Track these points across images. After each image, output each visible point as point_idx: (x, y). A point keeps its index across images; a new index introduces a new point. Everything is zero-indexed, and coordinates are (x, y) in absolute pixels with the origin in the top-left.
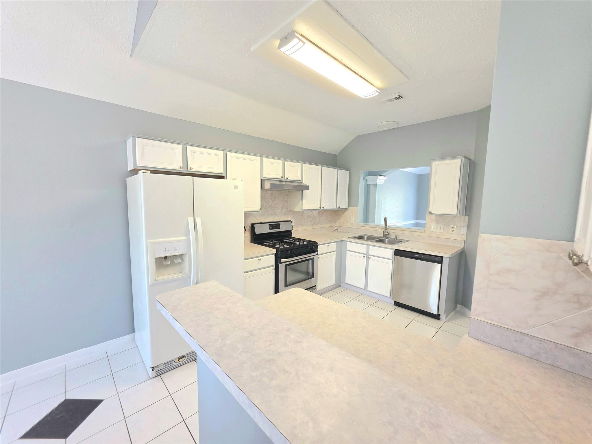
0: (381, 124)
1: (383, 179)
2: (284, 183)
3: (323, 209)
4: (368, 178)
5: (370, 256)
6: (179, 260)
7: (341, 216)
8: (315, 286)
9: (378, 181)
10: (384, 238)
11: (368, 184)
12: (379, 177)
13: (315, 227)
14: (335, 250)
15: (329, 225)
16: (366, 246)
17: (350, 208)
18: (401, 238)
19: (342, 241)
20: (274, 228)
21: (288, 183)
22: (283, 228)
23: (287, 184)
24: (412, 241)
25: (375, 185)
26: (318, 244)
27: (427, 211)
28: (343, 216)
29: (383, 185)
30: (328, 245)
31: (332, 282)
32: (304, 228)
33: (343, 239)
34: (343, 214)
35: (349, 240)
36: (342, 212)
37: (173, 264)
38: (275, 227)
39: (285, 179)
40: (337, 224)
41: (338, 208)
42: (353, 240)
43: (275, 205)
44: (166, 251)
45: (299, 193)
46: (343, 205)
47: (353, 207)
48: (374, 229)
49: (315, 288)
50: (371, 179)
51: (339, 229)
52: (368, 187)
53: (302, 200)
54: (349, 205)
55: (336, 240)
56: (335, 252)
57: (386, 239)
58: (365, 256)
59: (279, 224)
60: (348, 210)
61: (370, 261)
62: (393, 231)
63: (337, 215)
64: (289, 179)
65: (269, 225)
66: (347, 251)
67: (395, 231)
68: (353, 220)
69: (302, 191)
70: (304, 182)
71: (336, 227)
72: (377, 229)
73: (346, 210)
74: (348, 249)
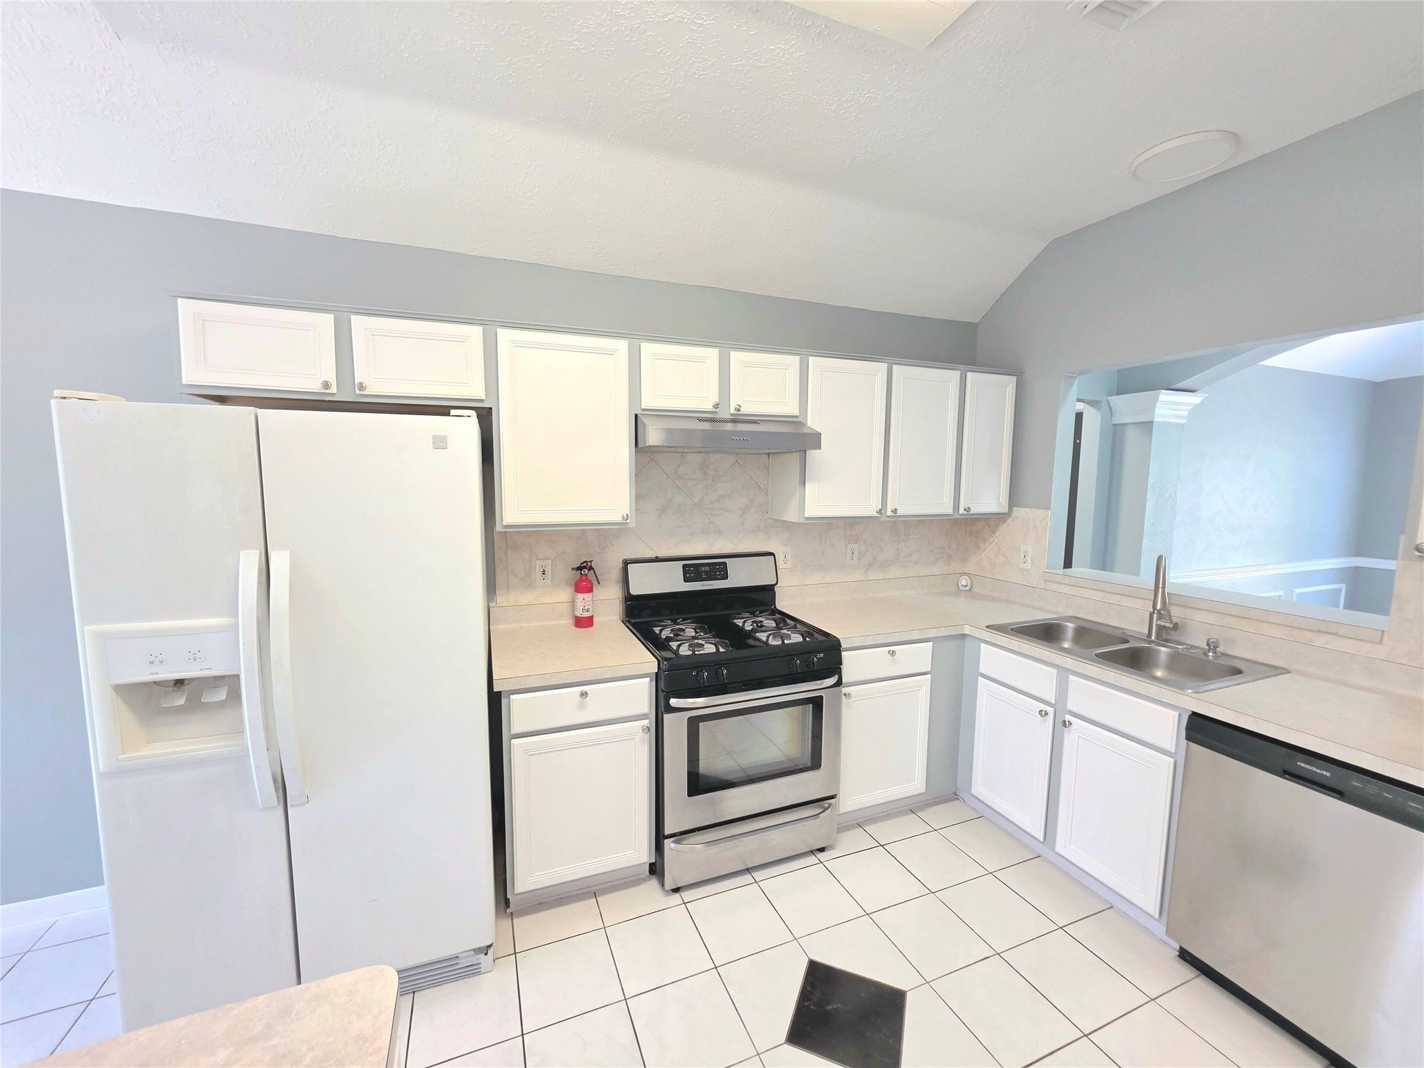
0: (1142, 158)
1: (1188, 404)
2: (729, 427)
3: (893, 514)
4: (1118, 401)
5: (1068, 718)
6: (222, 695)
7: (985, 540)
8: (832, 797)
9: (1157, 411)
10: (1152, 642)
11: (1115, 425)
12: (1165, 396)
13: (875, 575)
14: (929, 669)
15: (936, 570)
16: (1055, 671)
17: (1019, 512)
18: (1241, 650)
19: (964, 636)
20: (704, 576)
21: (741, 427)
22: (740, 576)
23: (739, 429)
24: (1301, 673)
25: (1147, 426)
26: (843, 645)
27: (1402, 538)
28: (991, 540)
29: (1183, 425)
30: (892, 648)
31: (916, 784)
32: (827, 579)
33: (967, 630)
34: (994, 533)
35: (986, 635)
36: (988, 525)
37: (195, 705)
38: (705, 572)
39: (731, 412)
40: (971, 567)
41: (962, 511)
42: (1002, 639)
43: (718, 501)
44: (151, 663)
45: (794, 459)
46: (990, 500)
47: (1028, 508)
48: (1113, 599)
49: (830, 804)
50: (1126, 407)
51: (975, 583)
52: (1115, 436)
53: (803, 482)
54: (1013, 500)
55: (932, 633)
56: (929, 676)
57: (1163, 649)
58: (1051, 710)
59: (725, 564)
60: (1009, 521)
61: (1070, 739)
62: (1200, 617)
63: (970, 536)
64: (743, 411)
65: (684, 566)
66: (980, 678)
67: (1211, 619)
68: (1029, 558)
69: (806, 451)
70: (808, 425)
71: (965, 577)
72: (1125, 602)
73: (1000, 518)
74: (981, 670)
